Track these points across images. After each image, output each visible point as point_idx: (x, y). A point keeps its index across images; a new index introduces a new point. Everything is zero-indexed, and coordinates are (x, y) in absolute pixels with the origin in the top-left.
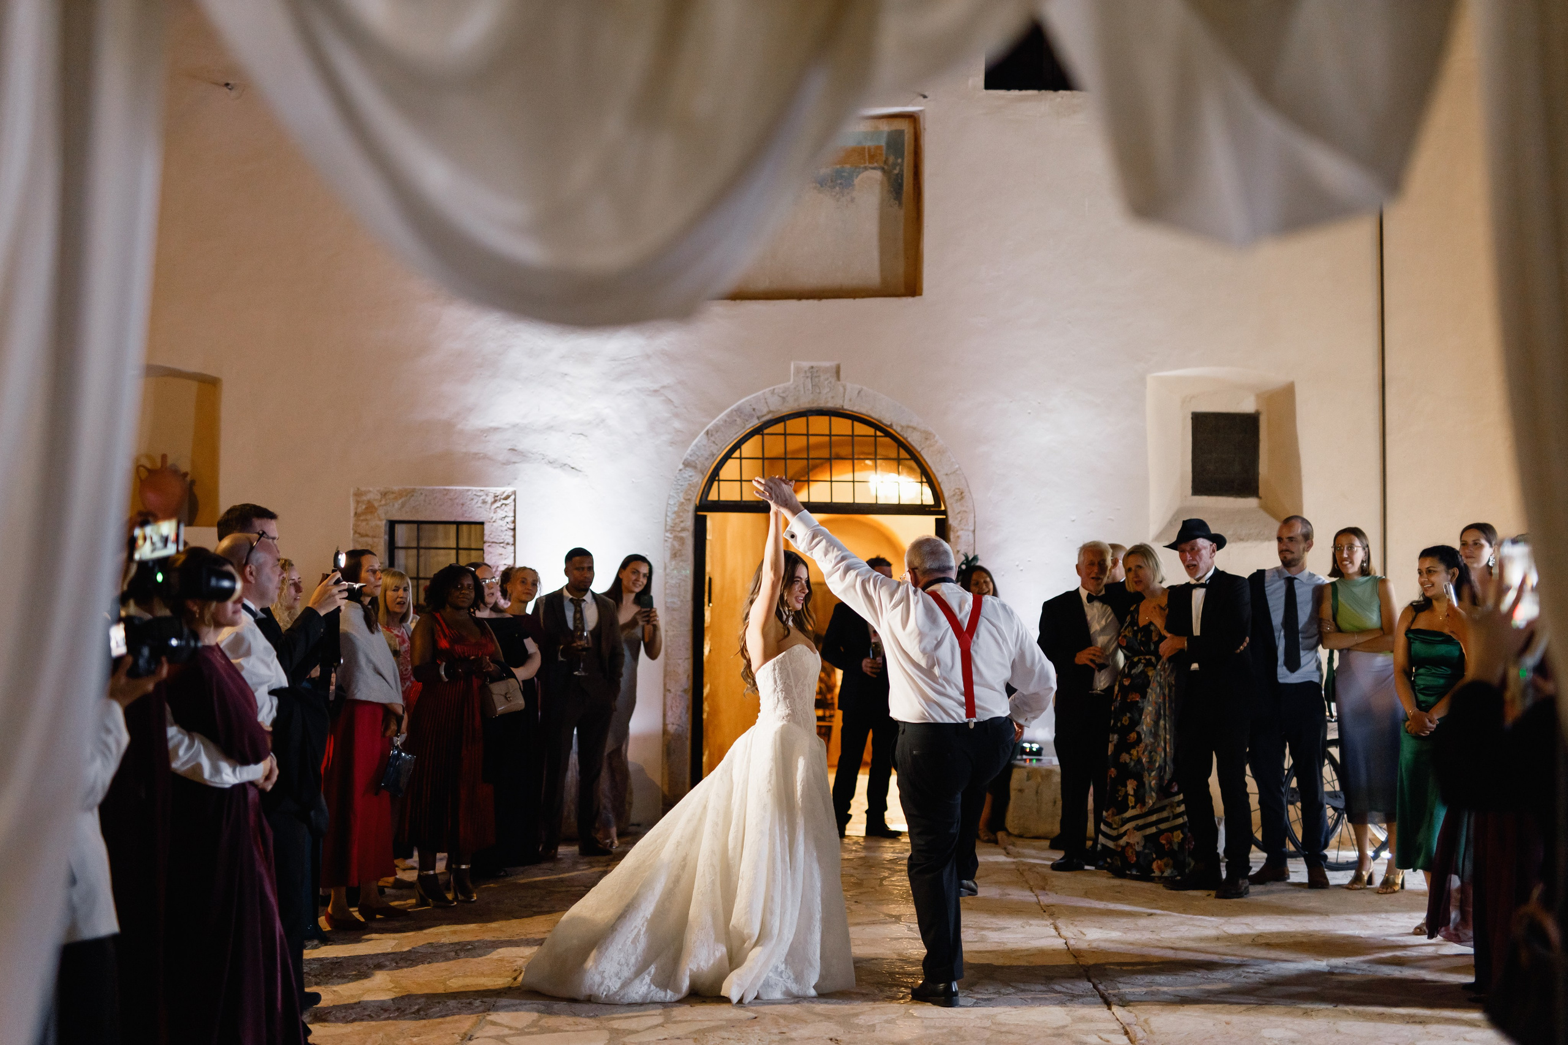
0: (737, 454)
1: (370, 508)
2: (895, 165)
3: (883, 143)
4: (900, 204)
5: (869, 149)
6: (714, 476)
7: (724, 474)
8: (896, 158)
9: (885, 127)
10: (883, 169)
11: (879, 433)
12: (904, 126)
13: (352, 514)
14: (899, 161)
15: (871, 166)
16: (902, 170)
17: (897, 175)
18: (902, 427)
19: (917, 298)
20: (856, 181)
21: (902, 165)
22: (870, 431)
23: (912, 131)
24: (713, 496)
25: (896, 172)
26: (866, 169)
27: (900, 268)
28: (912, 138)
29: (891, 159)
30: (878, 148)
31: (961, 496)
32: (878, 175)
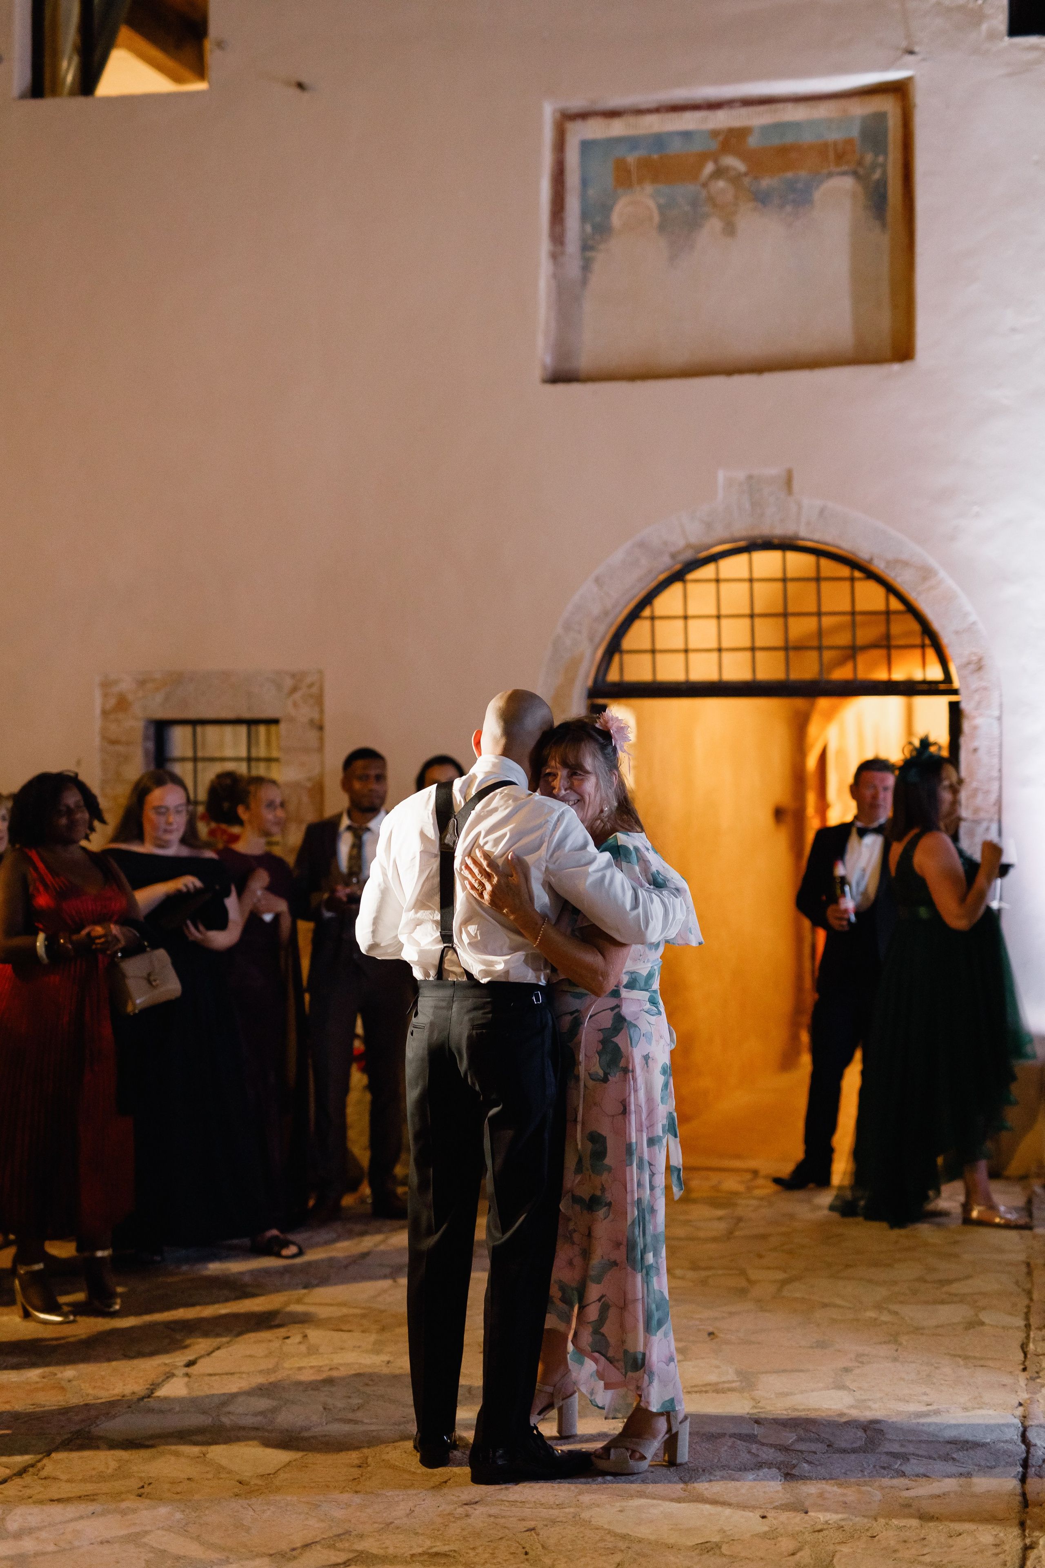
0: (647, 612)
1: (122, 704)
2: (874, 166)
3: (855, 132)
4: (884, 225)
5: (835, 144)
6: (614, 647)
7: (628, 643)
8: (876, 155)
9: (859, 109)
10: (855, 174)
11: (857, 574)
12: (888, 105)
13: (98, 711)
14: (881, 159)
15: (838, 170)
16: (884, 173)
17: (878, 182)
18: (888, 563)
19: (907, 365)
20: (817, 195)
21: (884, 166)
22: (845, 571)
23: (899, 111)
24: (613, 676)
25: (877, 175)
26: (830, 175)
27: (884, 322)
28: (899, 123)
29: (869, 158)
30: (849, 142)
31: (978, 666)
32: (847, 183)
